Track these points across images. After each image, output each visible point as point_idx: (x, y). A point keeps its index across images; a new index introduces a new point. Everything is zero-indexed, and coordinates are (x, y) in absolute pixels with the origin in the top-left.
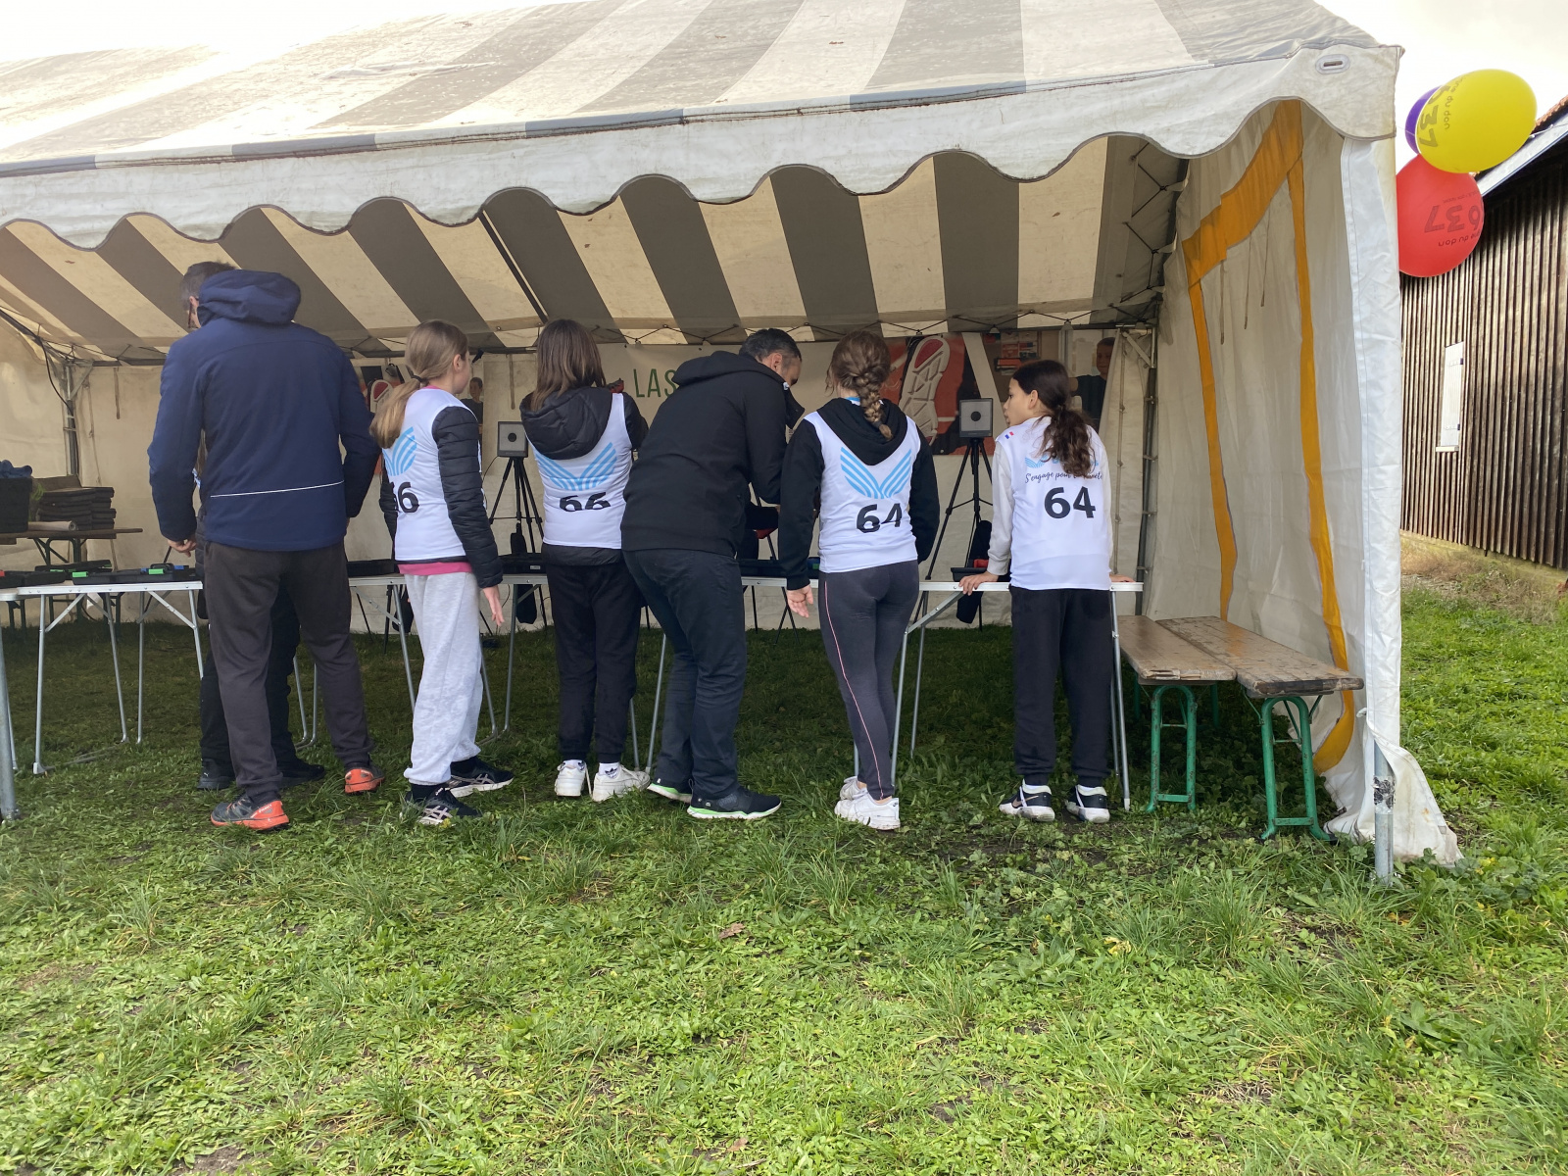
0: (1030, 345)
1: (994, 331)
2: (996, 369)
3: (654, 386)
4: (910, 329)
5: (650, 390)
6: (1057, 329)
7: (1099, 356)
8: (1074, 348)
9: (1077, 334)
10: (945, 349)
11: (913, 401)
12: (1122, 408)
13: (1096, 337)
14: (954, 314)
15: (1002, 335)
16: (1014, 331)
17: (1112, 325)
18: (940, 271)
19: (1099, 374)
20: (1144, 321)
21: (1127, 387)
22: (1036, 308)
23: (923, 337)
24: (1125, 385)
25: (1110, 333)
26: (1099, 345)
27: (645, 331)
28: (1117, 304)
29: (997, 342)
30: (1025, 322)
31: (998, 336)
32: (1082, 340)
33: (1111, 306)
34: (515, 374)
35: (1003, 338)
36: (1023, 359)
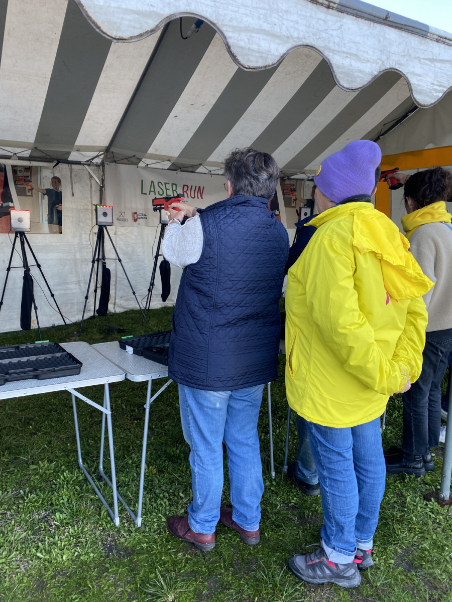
0: (293, 185)
1: (286, 178)
2: (284, 194)
3: (152, 190)
5: (150, 191)
6: (303, 180)
8: (306, 188)
9: (307, 182)
16: (289, 179)
27: (154, 161)
29: (284, 183)
32: (308, 185)
34: (73, 176)
35: (286, 181)
36: (291, 191)
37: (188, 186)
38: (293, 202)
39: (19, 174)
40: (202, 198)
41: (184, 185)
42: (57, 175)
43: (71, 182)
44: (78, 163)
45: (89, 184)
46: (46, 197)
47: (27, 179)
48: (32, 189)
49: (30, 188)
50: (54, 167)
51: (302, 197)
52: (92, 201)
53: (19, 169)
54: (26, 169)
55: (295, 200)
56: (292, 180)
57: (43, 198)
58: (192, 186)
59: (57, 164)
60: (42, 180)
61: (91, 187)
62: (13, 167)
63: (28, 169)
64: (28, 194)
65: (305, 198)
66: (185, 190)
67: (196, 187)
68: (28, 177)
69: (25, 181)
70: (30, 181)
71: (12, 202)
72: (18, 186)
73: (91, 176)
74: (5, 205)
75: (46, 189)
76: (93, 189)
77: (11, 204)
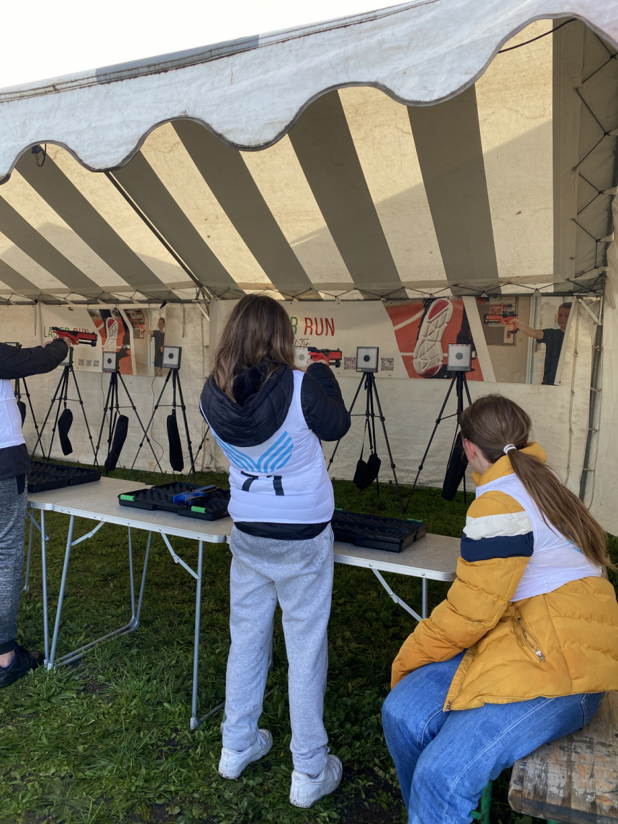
0: (510, 306)
1: (484, 295)
2: (485, 322)
4: (426, 293)
6: (530, 295)
7: (560, 315)
8: (542, 310)
9: (544, 299)
10: (450, 307)
11: (426, 342)
12: (576, 352)
13: (558, 302)
14: (455, 283)
15: (491, 298)
16: (498, 295)
17: (570, 293)
18: (439, 254)
19: (559, 328)
20: (594, 291)
21: (581, 338)
22: (513, 280)
23: (435, 299)
24: (578, 336)
25: (569, 299)
26: (560, 308)
28: (573, 279)
29: (487, 303)
30: (506, 290)
31: (487, 299)
32: (547, 303)
33: (568, 280)
34: (186, 316)
35: (490, 301)
36: (505, 316)
37: (310, 319)
38: (509, 336)
39: (133, 317)
40: (333, 335)
41: (306, 319)
42: (164, 316)
43: (184, 323)
44: (189, 302)
45: (200, 324)
46: (153, 338)
47: (141, 321)
48: (144, 332)
49: (142, 330)
50: (162, 306)
51: (531, 325)
52: (203, 343)
53: (131, 312)
54: (136, 311)
55: (515, 332)
56: (503, 298)
57: (151, 340)
58: (316, 319)
59: (164, 305)
60: (152, 322)
61: (202, 327)
62: (125, 310)
63: (139, 311)
64: (141, 336)
65: (538, 328)
66: (309, 324)
67: (321, 319)
68: (141, 319)
69: (140, 324)
70: (143, 323)
71: (129, 344)
72: (136, 329)
73: (203, 316)
74: (124, 347)
75: (155, 332)
76: (205, 329)
77: (128, 347)
